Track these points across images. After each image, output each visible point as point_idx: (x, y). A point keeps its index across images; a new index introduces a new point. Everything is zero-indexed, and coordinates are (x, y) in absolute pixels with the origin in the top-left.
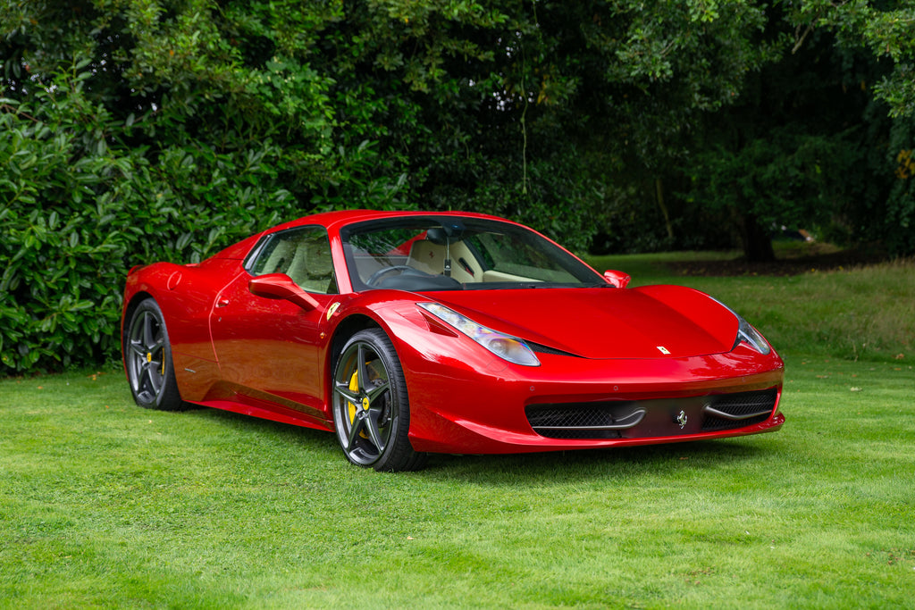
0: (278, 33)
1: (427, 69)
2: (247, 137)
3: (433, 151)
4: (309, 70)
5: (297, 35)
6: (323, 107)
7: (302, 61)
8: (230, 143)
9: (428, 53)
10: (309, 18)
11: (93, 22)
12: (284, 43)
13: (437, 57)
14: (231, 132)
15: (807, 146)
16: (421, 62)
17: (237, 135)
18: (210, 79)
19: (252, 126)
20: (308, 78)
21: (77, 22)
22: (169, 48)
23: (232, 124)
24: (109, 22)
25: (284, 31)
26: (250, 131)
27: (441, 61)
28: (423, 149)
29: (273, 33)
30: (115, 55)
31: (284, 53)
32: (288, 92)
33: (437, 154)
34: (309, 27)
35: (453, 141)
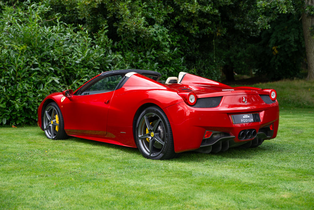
0: (156, 17)
1: (194, 26)
2: (145, 48)
3: (188, 50)
4: (163, 27)
5: (161, 17)
6: (168, 38)
7: (161, 25)
8: (140, 49)
9: (194, 22)
10: (164, 12)
11: (108, 15)
12: (158, 20)
13: (196, 23)
14: (140, 46)
15: (250, 47)
16: (191, 25)
17: (142, 47)
18: (142, 31)
19: (146, 44)
20: (164, 30)
21: (100, 15)
22: (133, 22)
23: (140, 44)
24: (112, 15)
25: (157, 16)
26: (145, 46)
27: (197, 24)
28: (186, 50)
29: (154, 17)
30: (114, 24)
31: (158, 23)
32: (159, 34)
33: (189, 51)
34: (164, 15)
35: (193, 47)
